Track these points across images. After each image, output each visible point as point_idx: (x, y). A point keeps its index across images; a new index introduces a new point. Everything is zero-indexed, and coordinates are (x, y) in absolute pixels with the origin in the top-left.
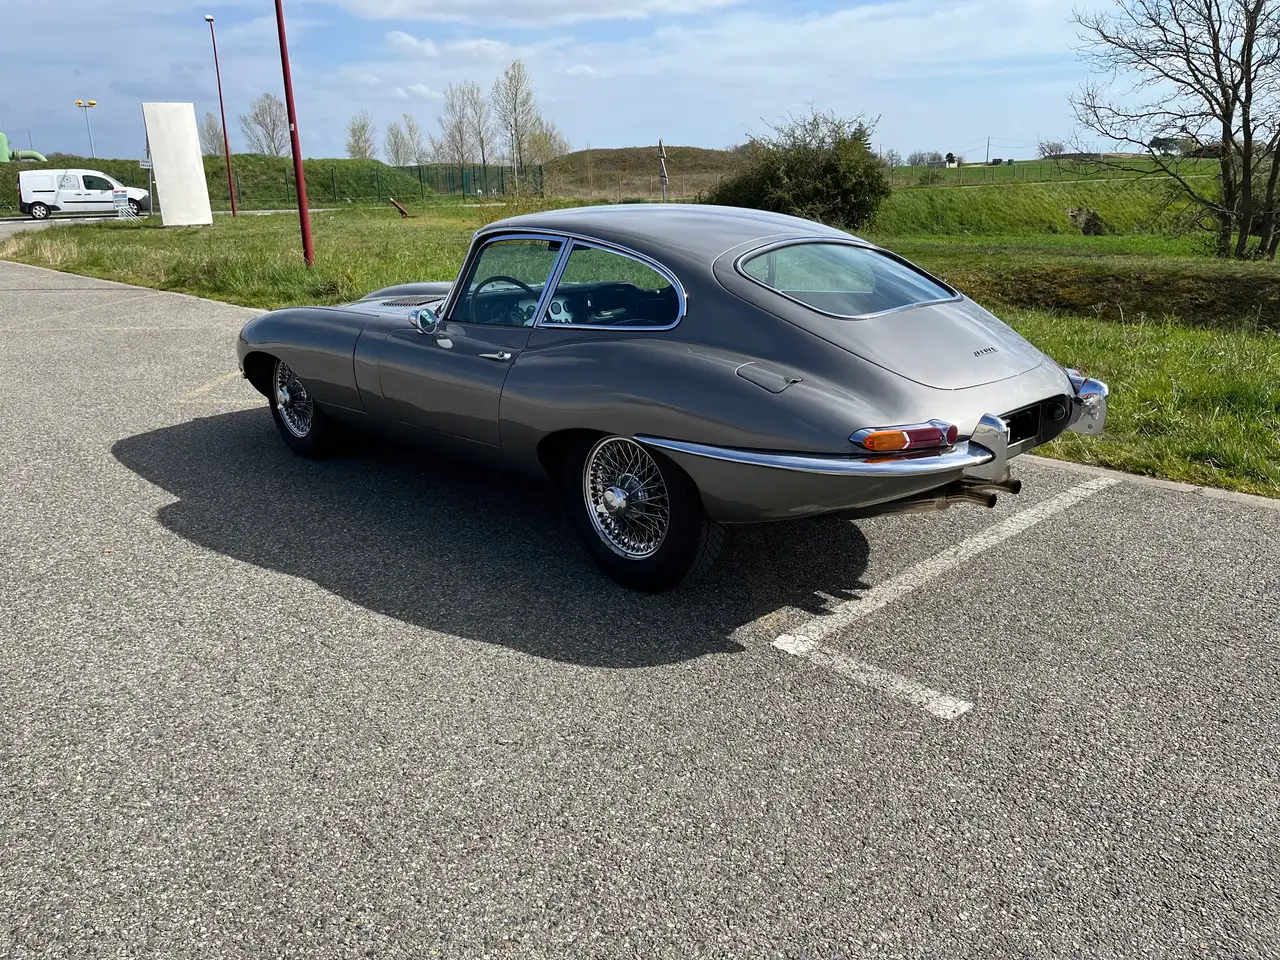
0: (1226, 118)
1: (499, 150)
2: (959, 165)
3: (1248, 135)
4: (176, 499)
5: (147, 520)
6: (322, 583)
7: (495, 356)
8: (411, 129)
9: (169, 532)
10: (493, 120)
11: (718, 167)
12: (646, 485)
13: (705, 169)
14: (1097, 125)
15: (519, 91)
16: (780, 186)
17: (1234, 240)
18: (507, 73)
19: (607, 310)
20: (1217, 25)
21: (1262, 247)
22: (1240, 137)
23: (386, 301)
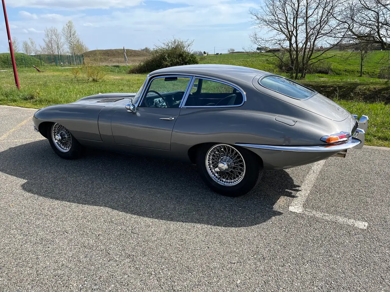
0: (290, 40)
1: (66, 50)
2: (207, 55)
3: (297, 45)
4: (26, 181)
5: (20, 191)
6: (113, 208)
7: (168, 119)
8: (32, 43)
9: (32, 195)
10: (63, 40)
11: (138, 55)
12: (233, 161)
13: (135, 56)
14: (257, 43)
15: (72, 31)
16: (167, 61)
17: (294, 75)
18: (67, 25)
19: (178, 101)
20: (287, 15)
21: (302, 76)
22: (294, 45)
23: (98, 101)
